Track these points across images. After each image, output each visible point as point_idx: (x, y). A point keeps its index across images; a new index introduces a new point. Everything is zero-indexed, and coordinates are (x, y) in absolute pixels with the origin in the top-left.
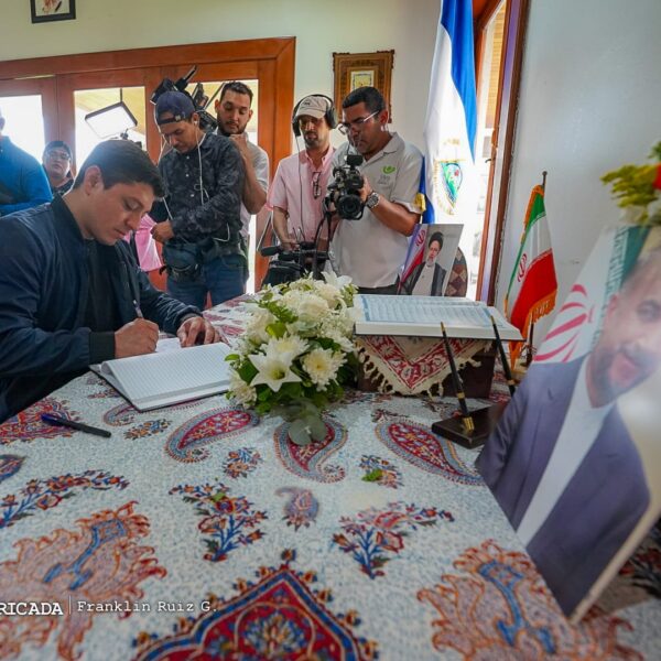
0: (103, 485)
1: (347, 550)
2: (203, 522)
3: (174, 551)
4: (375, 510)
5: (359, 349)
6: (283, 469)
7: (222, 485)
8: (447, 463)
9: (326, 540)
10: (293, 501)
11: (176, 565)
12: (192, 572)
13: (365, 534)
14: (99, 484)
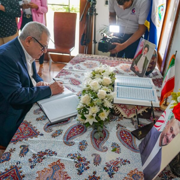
0: (51, 155)
1: (106, 171)
2: (76, 165)
3: (71, 173)
4: (113, 160)
5: (114, 106)
6: (93, 147)
7: (79, 153)
8: (132, 145)
9: (103, 169)
10: (95, 158)
11: (72, 176)
12: (76, 177)
13: (110, 167)
14: (50, 154)
